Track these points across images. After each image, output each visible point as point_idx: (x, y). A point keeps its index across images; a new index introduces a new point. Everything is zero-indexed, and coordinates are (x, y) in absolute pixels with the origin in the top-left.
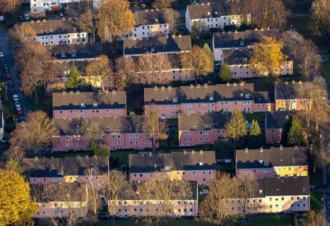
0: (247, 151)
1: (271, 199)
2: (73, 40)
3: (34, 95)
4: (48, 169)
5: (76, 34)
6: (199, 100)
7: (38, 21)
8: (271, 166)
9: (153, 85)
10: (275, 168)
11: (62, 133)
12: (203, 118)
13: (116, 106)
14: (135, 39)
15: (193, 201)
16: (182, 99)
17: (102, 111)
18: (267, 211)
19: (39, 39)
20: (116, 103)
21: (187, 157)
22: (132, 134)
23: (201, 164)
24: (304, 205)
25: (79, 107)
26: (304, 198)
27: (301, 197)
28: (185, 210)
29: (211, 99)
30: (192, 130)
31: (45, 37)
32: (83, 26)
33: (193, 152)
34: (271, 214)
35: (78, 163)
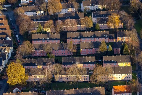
0: (107, 57)
1: (117, 75)
2: (38, 14)
3: (24, 35)
4: (31, 63)
5: (39, 12)
6: (88, 37)
7: (25, 7)
8: (116, 62)
9: (70, 31)
10: (118, 63)
11: (36, 49)
12: (90, 44)
13: (56, 39)
14: (62, 14)
15: (87, 76)
16: (81, 37)
17: (51, 41)
18: (116, 79)
19: (25, 14)
20: (56, 38)
21: (85, 59)
22: (63, 50)
23: (90, 61)
24: (130, 77)
25: (42, 40)
26: (130, 75)
27: (129, 74)
28: (84, 79)
29: (93, 37)
30: (86, 49)
31: (27, 13)
32: (42, 9)
33: (87, 57)
34: (117, 81)
35: (43, 61)
